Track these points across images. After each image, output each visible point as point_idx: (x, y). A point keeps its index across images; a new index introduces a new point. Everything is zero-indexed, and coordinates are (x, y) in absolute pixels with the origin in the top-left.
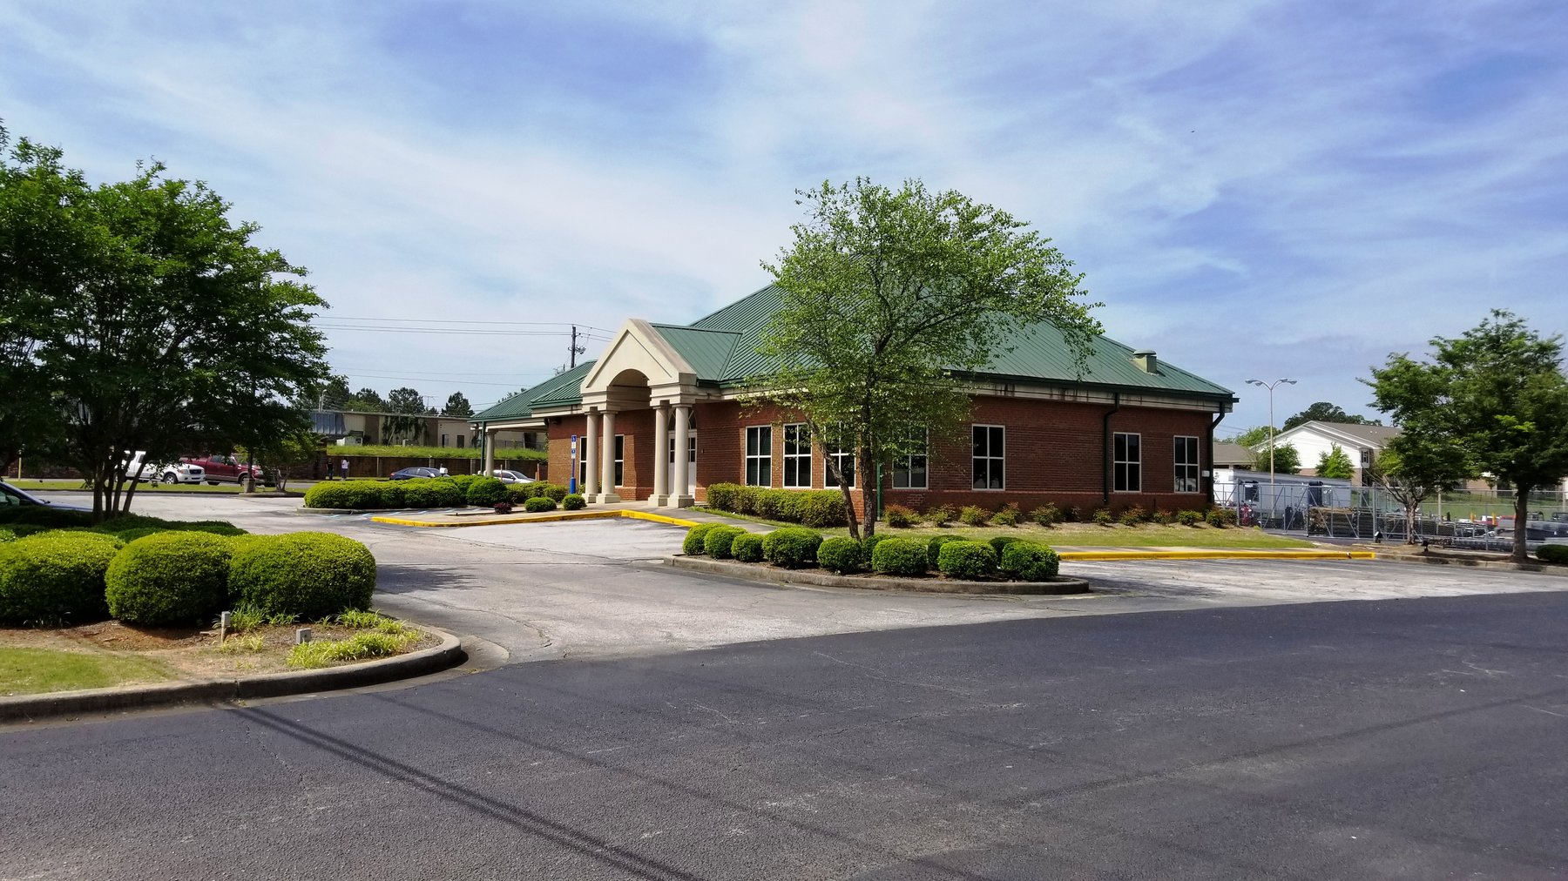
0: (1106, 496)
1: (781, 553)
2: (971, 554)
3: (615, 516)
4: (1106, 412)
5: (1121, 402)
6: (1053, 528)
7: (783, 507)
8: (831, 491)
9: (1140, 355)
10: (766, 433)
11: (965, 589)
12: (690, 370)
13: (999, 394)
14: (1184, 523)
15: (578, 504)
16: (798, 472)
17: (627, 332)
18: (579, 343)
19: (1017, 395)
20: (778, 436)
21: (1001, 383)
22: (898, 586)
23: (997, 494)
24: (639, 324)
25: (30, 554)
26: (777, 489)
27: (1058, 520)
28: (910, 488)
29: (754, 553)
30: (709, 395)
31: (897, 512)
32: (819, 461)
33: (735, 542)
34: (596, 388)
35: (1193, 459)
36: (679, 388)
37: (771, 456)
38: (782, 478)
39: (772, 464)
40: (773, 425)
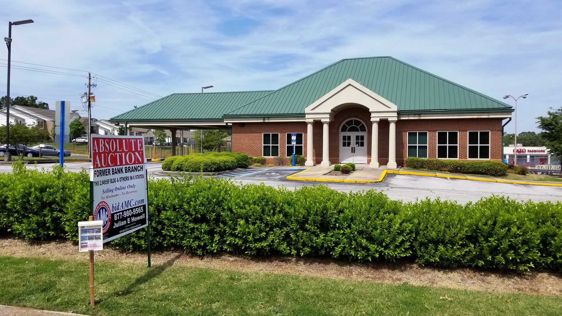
10: (422, 135)
16: (448, 152)
20: (433, 136)
32: (464, 148)
34: (318, 111)
36: (396, 114)
37: (427, 145)
38: (436, 154)
39: (429, 148)
40: (429, 131)
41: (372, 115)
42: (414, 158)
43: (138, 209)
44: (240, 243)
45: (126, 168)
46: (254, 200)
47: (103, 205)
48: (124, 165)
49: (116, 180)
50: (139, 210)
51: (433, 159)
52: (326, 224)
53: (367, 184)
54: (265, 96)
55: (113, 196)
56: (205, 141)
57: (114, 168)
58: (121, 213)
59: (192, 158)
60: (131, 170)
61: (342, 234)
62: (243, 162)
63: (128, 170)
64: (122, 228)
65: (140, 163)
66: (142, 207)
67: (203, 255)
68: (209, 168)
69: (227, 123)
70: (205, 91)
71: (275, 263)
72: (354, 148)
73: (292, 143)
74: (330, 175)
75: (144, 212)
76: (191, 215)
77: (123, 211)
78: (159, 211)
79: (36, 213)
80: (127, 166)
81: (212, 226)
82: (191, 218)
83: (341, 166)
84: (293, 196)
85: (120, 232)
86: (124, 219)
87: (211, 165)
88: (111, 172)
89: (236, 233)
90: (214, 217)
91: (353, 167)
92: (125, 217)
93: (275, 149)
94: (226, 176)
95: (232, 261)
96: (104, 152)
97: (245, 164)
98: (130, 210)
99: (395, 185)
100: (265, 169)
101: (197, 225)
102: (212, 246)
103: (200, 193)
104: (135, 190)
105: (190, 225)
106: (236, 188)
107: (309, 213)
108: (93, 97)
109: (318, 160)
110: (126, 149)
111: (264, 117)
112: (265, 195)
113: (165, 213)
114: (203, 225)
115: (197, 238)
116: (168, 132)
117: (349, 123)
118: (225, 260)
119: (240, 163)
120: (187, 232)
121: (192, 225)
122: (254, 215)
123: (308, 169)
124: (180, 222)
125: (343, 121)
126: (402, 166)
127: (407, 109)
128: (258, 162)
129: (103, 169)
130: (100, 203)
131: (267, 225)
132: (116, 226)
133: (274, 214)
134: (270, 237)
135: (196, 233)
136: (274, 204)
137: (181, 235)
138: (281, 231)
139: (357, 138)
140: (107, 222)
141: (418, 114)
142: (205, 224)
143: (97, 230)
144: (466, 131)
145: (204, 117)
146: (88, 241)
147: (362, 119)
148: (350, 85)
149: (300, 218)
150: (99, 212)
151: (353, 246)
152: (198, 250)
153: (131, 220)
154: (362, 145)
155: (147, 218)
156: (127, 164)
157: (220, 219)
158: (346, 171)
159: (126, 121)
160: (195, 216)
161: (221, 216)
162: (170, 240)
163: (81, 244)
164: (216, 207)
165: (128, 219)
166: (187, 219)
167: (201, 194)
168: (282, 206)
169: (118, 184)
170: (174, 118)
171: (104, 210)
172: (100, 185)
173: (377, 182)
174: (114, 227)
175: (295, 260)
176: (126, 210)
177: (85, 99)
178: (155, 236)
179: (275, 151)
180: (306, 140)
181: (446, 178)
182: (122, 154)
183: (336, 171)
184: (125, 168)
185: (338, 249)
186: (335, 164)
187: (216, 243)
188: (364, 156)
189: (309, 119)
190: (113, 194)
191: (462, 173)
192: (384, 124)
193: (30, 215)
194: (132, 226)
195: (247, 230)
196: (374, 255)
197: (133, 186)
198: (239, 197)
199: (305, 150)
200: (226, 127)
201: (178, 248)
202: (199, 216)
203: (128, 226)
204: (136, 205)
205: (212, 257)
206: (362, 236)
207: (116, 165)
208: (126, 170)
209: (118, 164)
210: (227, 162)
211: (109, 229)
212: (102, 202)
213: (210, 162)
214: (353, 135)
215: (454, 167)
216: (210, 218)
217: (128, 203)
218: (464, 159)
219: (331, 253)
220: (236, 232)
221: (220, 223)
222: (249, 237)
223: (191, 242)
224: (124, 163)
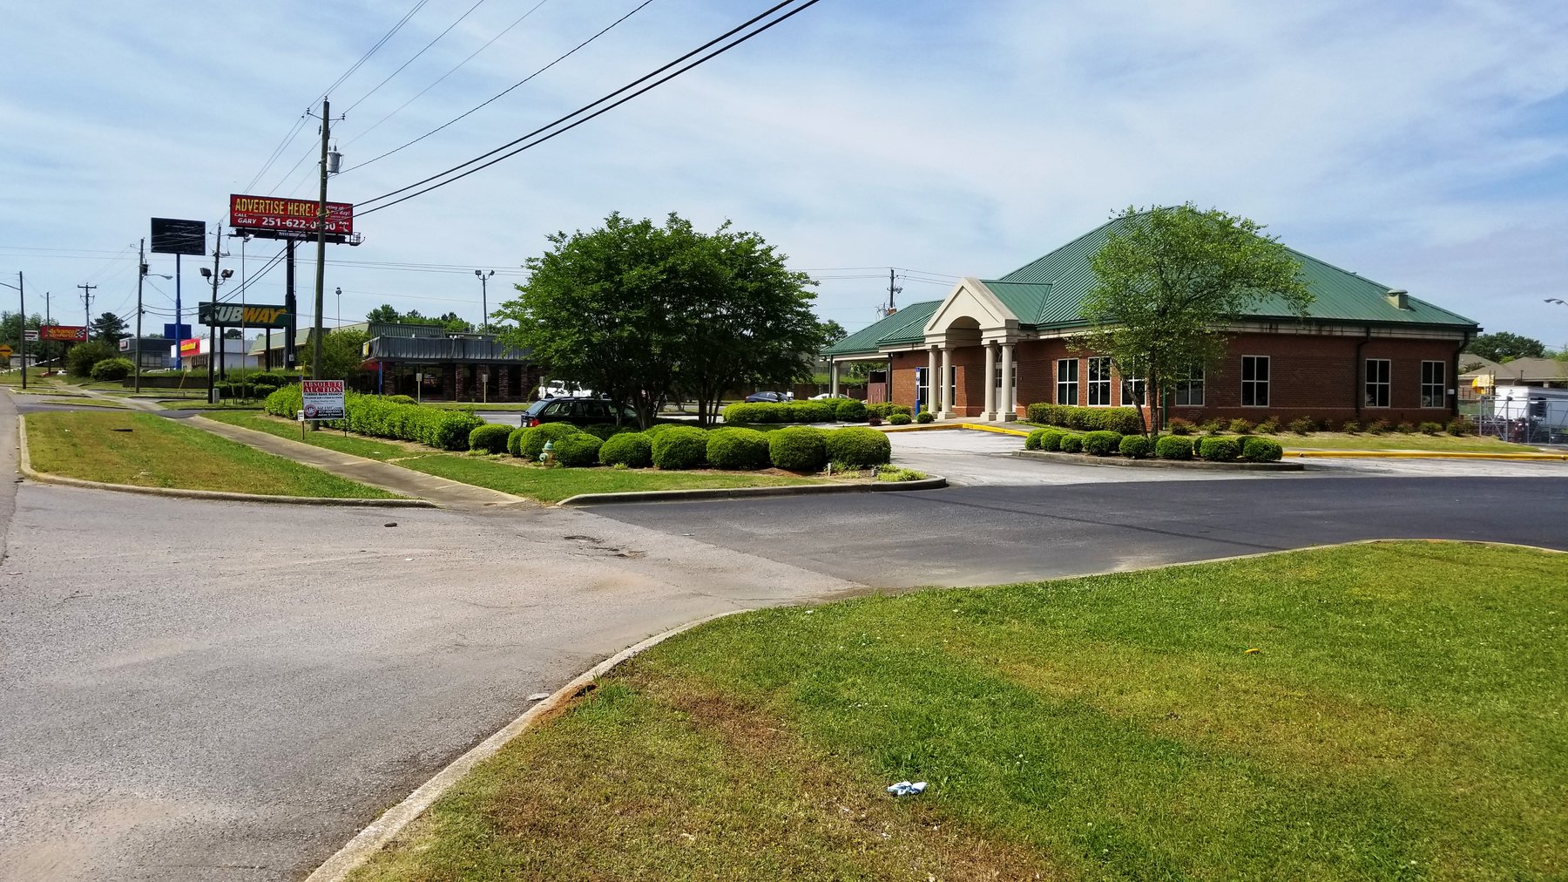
0: (1357, 411)
1: (1095, 446)
2: (1222, 445)
3: (958, 427)
4: (1360, 343)
5: (1372, 335)
6: (1307, 436)
7: (1088, 420)
8: (1126, 408)
9: (1394, 294)
10: (1074, 364)
11: (1217, 467)
12: (1014, 317)
13: (1265, 331)
14: (1425, 433)
15: (928, 419)
16: (1101, 394)
17: (963, 287)
18: (897, 284)
19: (1280, 331)
20: (1084, 367)
21: (1267, 322)
22: (1173, 465)
23: (1262, 409)
24: (972, 282)
25: (738, 436)
26: (1083, 407)
27: (1312, 429)
28: (1189, 405)
29: (1076, 447)
30: (1028, 335)
31: (1178, 424)
32: (1116, 385)
33: (1063, 440)
34: (935, 331)
35: (1439, 379)
36: (1005, 331)
37: (1078, 382)
38: (1086, 398)
39: (1079, 388)
40: (1079, 358)
41: (985, 335)
141: (1057, 329)
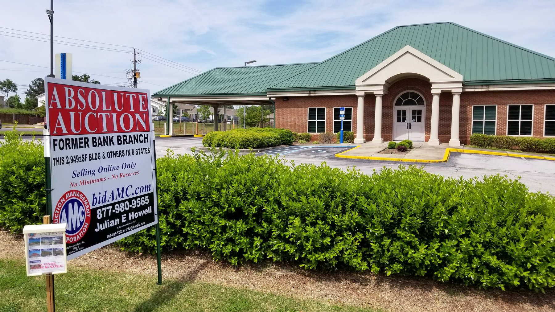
10: (490, 108)
16: (522, 128)
20: (503, 110)
32: (540, 123)
34: (371, 82)
37: (496, 120)
38: (505, 131)
39: (497, 124)
40: (498, 105)
41: (433, 86)
42: (480, 134)
43: (140, 201)
44: (292, 251)
45: (120, 136)
46: (313, 189)
47: (75, 196)
48: (116, 132)
49: (101, 155)
50: (142, 201)
51: (502, 136)
52: (428, 229)
53: (430, 164)
54: (310, 68)
55: (94, 181)
56: (247, 118)
57: (97, 136)
58: (110, 207)
59: (234, 133)
60: (128, 140)
61: (454, 246)
62: (287, 139)
63: (122, 140)
64: (112, 230)
65: (143, 130)
66: (148, 197)
67: (239, 265)
68: (251, 144)
69: (270, 98)
70: (248, 65)
71: (346, 284)
72: (410, 124)
73: (341, 118)
74: (385, 153)
75: (151, 203)
76: (222, 208)
77: (113, 205)
78: (178, 201)
79: (22, 199)
80: (122, 134)
81: (251, 224)
82: (221, 212)
83: (396, 143)
84: (371, 182)
85: (108, 236)
86: (114, 216)
87: (254, 141)
88: (90, 143)
89: (286, 235)
90: (254, 212)
91: (410, 145)
92: (117, 212)
93: (321, 124)
94: (269, 153)
95: (280, 277)
96: (75, 110)
97: (288, 141)
98: (127, 202)
99: (464, 165)
100: (311, 146)
101: (230, 222)
102: (251, 254)
103: (234, 177)
104: (135, 170)
105: (220, 221)
106: (285, 170)
107: (401, 212)
108: (138, 73)
109: (369, 136)
110: (120, 108)
111: (310, 90)
112: (330, 181)
113: (185, 203)
114: (238, 223)
115: (230, 240)
116: (212, 109)
117: (405, 96)
118: (270, 275)
119: (284, 139)
120: (215, 231)
121: (223, 222)
122: (313, 212)
123: (358, 146)
124: (207, 217)
125: (398, 94)
126: (465, 144)
127: (473, 79)
128: (303, 139)
129: (74, 137)
130: (67, 193)
131: (333, 226)
132: (100, 227)
133: (344, 212)
134: (339, 246)
135: (230, 234)
136: (344, 195)
137: (208, 235)
138: (354, 238)
139: (414, 112)
140: (81, 223)
141: (486, 85)
142: (241, 221)
143: (57, 239)
144: (543, 104)
145: (246, 92)
146: (41, 258)
147: (420, 91)
148: (407, 52)
149: (387, 219)
150: (66, 208)
151: (474, 266)
152: (232, 257)
153: (127, 217)
154: (419, 120)
155: (156, 212)
156: (120, 130)
157: (261, 215)
158: (404, 148)
159: (168, 96)
160: (228, 210)
161: (265, 211)
162: (193, 241)
163: (30, 262)
164: (257, 197)
165: (123, 216)
166: (216, 213)
167: (236, 177)
168: (357, 199)
169: (105, 163)
170: (216, 93)
171: (76, 204)
172: (67, 163)
173: (441, 162)
174: (97, 230)
175: (375, 280)
176: (119, 203)
177: (131, 75)
178: (172, 235)
179: (321, 128)
180: (356, 115)
181: (520, 158)
182: (112, 116)
183: (390, 148)
184: (118, 137)
185: (449, 271)
186: (387, 141)
187: (257, 249)
188: (421, 132)
189: (360, 92)
190: (94, 178)
191: (537, 152)
192: (446, 97)
193: (14, 200)
194: (130, 226)
195: (304, 234)
196: (511, 282)
197: (133, 165)
198: (290, 184)
199: (354, 126)
200: (269, 102)
201: (204, 252)
202: (233, 209)
203: (122, 226)
204: (136, 194)
205: (251, 269)
206: (490, 252)
207: (100, 131)
208: (118, 140)
209: (105, 130)
210: (270, 138)
211: (86, 234)
212: (73, 191)
213: (252, 138)
214: (409, 109)
215: (528, 146)
216: (249, 213)
217: (123, 191)
218: (539, 137)
219: (435, 273)
220: (286, 233)
221: (263, 222)
222: (307, 244)
223: (221, 246)
224: (115, 129)
